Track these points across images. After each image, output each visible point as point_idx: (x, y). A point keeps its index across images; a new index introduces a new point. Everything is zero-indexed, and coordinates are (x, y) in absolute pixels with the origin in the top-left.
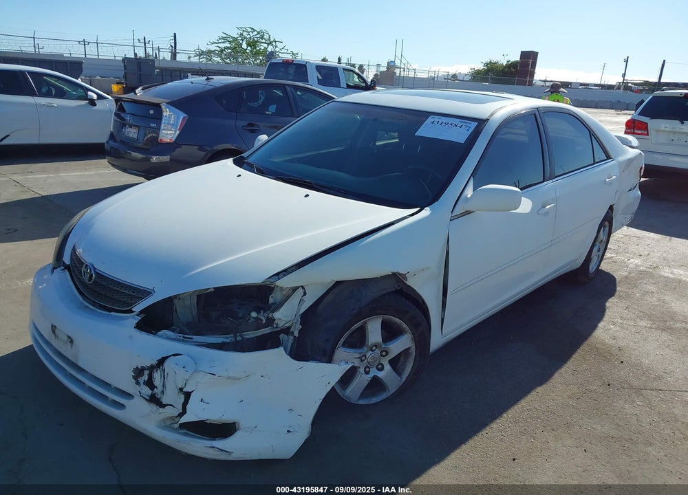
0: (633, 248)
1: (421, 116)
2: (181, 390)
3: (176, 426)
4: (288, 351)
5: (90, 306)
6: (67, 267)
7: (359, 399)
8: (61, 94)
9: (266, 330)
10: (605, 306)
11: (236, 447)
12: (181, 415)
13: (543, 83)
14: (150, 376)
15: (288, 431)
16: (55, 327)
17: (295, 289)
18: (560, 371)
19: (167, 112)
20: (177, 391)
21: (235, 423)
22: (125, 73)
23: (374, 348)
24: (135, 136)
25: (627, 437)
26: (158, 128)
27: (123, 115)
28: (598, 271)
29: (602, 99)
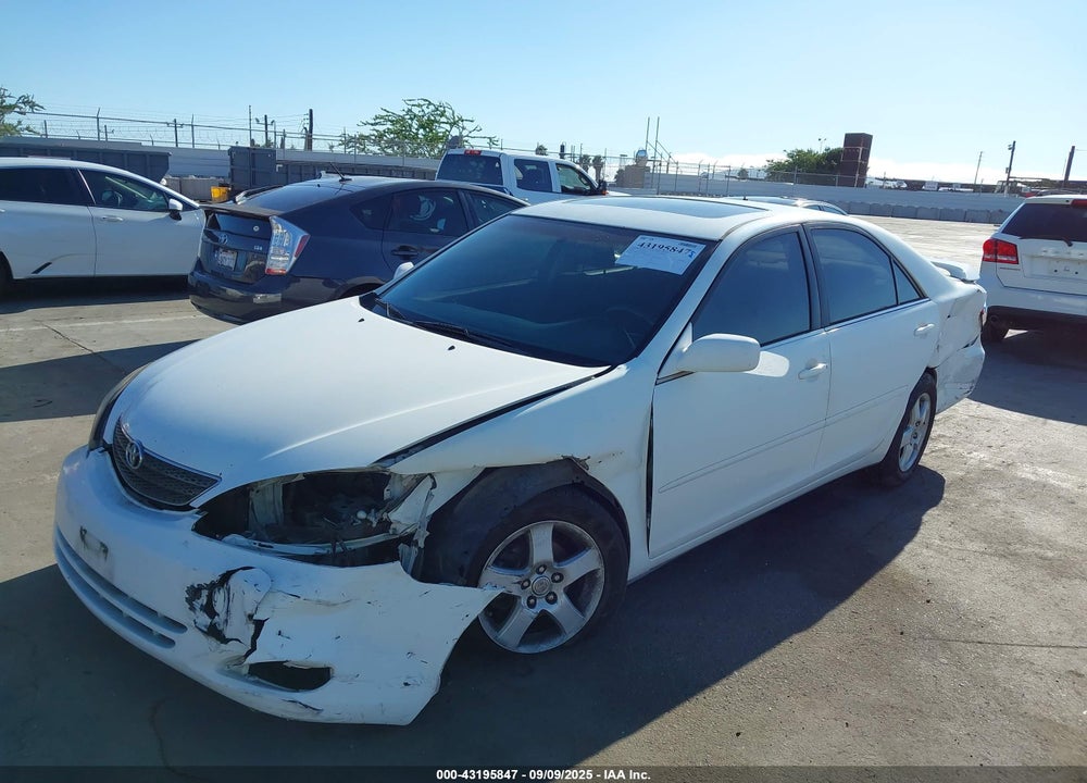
0: (981, 435)
1: (626, 235)
2: (250, 617)
3: (245, 670)
4: (410, 569)
5: (136, 502)
6: (108, 448)
7: (519, 646)
8: (131, 203)
9: (379, 538)
10: (921, 519)
11: (327, 703)
12: (249, 653)
13: (881, 183)
14: (210, 598)
15: (406, 684)
16: (85, 531)
17: (420, 479)
18: (831, 613)
19: (278, 229)
20: (245, 618)
21: (329, 668)
22: (232, 170)
23: (542, 569)
24: (232, 265)
25: (915, 707)
26: (265, 254)
27: (216, 233)
28: (918, 469)
29: (973, 208)
